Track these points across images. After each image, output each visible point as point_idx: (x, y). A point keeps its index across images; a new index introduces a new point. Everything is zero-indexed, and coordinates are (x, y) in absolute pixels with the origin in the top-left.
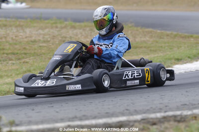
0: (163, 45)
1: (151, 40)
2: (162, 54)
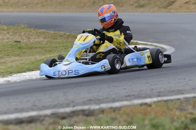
0: (58, 45)
1: (46, 40)
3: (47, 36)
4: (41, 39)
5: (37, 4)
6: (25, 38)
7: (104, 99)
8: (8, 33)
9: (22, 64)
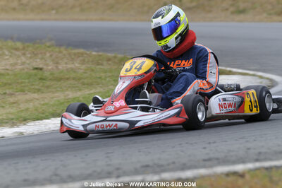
3: (86, 60)
4: (77, 65)
5: (73, 7)
6: (51, 63)
7: (168, 165)
8: (24, 54)
9: (43, 105)
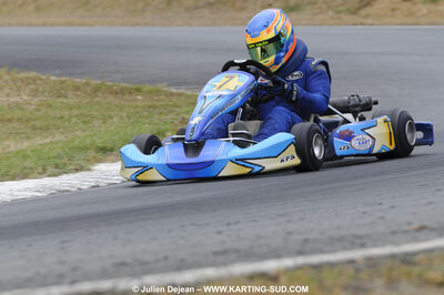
0: (66, 113)
1: (35, 100)
2: (62, 138)
